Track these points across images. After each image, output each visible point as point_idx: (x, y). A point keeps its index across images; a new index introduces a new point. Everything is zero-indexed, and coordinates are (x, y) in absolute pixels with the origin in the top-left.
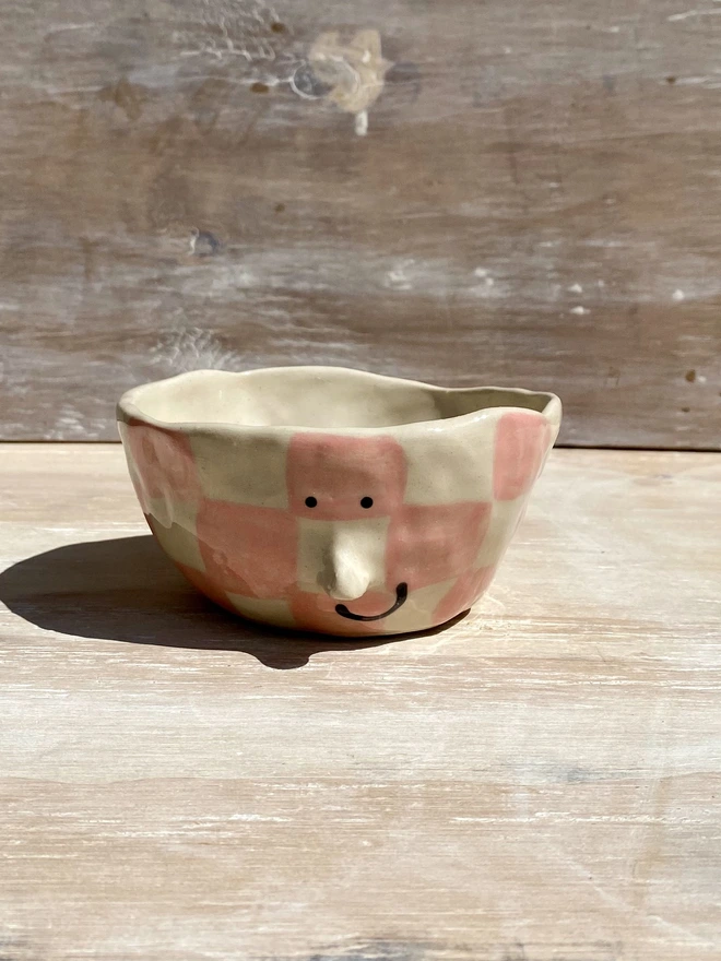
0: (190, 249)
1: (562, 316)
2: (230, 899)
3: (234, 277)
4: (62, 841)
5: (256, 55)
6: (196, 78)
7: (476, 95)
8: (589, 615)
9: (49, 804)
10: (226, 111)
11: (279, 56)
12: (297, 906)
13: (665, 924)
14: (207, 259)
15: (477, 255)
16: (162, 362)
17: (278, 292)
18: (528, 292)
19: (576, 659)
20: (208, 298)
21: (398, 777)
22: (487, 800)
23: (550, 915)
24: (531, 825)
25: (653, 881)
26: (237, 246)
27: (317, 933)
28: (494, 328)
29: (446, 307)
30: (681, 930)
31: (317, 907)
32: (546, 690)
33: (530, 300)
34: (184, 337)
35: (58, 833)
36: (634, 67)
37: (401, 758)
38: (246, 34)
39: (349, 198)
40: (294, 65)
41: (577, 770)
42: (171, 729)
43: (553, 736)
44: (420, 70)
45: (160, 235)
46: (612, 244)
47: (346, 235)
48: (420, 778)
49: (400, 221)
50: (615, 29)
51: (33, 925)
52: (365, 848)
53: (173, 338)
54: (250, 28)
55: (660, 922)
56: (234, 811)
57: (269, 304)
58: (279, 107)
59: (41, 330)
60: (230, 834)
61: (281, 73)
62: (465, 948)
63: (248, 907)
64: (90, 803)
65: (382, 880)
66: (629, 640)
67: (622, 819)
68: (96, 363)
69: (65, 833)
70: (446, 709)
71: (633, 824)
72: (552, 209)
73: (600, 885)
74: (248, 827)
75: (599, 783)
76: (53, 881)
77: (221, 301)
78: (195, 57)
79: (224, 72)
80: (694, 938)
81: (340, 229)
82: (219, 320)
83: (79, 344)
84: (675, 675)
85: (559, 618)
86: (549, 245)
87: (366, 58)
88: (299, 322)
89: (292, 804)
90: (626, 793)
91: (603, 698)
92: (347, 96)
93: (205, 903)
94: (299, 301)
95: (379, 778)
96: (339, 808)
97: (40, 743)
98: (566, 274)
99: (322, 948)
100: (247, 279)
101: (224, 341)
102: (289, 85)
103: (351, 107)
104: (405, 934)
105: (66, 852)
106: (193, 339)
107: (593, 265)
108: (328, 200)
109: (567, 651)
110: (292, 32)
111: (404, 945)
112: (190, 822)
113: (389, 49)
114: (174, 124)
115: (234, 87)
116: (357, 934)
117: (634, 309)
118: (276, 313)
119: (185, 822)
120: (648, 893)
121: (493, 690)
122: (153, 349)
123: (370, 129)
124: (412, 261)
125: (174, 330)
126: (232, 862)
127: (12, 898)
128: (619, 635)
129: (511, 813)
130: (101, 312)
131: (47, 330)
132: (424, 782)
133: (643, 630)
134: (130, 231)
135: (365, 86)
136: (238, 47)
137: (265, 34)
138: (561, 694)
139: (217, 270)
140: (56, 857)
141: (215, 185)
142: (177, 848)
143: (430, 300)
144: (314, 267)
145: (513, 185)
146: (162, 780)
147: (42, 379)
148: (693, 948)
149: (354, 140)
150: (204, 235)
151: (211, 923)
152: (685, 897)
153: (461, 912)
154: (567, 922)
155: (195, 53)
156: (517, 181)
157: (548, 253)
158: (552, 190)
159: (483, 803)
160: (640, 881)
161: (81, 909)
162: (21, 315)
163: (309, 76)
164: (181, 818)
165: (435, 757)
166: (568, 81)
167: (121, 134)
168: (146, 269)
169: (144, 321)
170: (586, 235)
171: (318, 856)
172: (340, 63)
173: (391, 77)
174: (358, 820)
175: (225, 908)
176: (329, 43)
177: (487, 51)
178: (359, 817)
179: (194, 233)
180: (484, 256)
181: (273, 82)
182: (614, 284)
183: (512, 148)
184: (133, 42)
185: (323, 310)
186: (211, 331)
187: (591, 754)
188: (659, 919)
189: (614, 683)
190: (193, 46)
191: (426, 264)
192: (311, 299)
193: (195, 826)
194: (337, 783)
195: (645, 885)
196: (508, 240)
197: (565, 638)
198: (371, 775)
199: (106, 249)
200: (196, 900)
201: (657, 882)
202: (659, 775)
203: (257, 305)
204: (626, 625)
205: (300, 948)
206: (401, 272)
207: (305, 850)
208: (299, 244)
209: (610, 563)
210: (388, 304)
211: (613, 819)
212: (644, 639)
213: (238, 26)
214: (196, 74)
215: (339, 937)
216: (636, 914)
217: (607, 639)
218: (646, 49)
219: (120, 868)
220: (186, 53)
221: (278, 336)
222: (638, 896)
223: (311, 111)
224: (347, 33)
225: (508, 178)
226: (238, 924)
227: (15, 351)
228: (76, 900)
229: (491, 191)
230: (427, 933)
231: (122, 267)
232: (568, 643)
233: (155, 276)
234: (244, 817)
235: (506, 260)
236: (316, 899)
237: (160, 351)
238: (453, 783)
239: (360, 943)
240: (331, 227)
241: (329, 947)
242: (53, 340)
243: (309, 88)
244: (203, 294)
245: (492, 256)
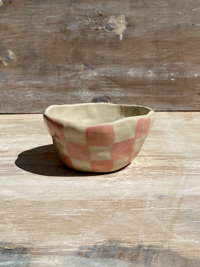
0: (82, 68)
1: (169, 81)
2: (78, 231)
3: (92, 74)
4: (41, 217)
5: (96, 22)
6: (82, 28)
7: (148, 29)
8: (170, 155)
9: (39, 207)
10: (89, 35)
11: (101, 22)
12: (92, 233)
13: (176, 235)
14: (86, 70)
15: (148, 67)
16: (77, 94)
17: (103, 77)
18: (161, 75)
19: (165, 167)
20: (87, 79)
21: (120, 199)
22: (140, 204)
23: (150, 234)
24: (149, 211)
25: (175, 224)
26: (93, 67)
27: (96, 239)
28: (153, 84)
29: (142, 79)
30: (180, 237)
31: (97, 232)
32: (157, 175)
33: (161, 77)
34: (81, 88)
35: (41, 215)
36: (185, 22)
37: (121, 193)
38: (93, 17)
39: (118, 55)
40: (105, 24)
41: (162, 196)
42: (69, 187)
43: (157, 187)
44: (134, 24)
45: (75, 65)
46: (180, 64)
47: (118, 63)
48: (125, 199)
49: (131, 60)
50: (180, 13)
51: (32, 239)
52: (110, 217)
53: (79, 88)
54: (94, 15)
55: (175, 235)
56: (81, 208)
57: (101, 80)
58: (102, 34)
59: (48, 87)
60: (80, 214)
61: (102, 26)
62: (130, 243)
63: (81, 233)
64: (49, 207)
65: (113, 225)
66: (178, 161)
67: (170, 208)
68: (61, 95)
69: (42, 215)
70: (133, 180)
71: (173, 209)
72: (166, 56)
73: (163, 226)
74: (84, 212)
75: (166, 199)
76: (38, 227)
77: (90, 80)
78: (81, 22)
79: (88, 26)
80: (183, 239)
81: (117, 62)
82: (90, 84)
83: (57, 90)
84: (188, 170)
85: (162, 156)
86: (165, 64)
87: (122, 21)
88: (108, 84)
89: (95, 206)
90: (172, 202)
91: (170, 177)
92: (117, 31)
93: (72, 232)
94: (108, 79)
95: (116, 199)
96: (105, 207)
97: (39, 192)
98: (169, 71)
99: (97, 243)
100: (95, 74)
101: (91, 89)
102: (104, 28)
103: (118, 33)
104: (116, 239)
105: (42, 220)
106: (84, 88)
107: (176, 69)
108: (114, 55)
109: (163, 165)
110: (104, 16)
111: (116, 242)
112: (71, 211)
113: (127, 19)
114: (77, 39)
115: (91, 29)
116: (105, 239)
117: (186, 79)
118: (103, 82)
119: (69, 211)
120: (174, 228)
121: (145, 175)
122: (74, 91)
123: (123, 38)
124: (134, 69)
125: (79, 87)
126: (79, 221)
127: (28, 232)
128: (176, 160)
129: (145, 207)
130: (62, 83)
131: (50, 87)
132: (126, 200)
133: (182, 159)
134: (68, 64)
135: (122, 28)
136: (92, 20)
137: (98, 17)
138: (161, 176)
139: (88, 72)
140: (39, 221)
141: (87, 52)
142: (67, 218)
143: (138, 78)
144: (111, 71)
145: (157, 51)
146: (66, 200)
147: (49, 99)
148: (182, 242)
149: (119, 41)
150: (85, 64)
151: (72, 237)
152: (182, 228)
153: (130, 233)
154: (154, 235)
155: (82, 22)
156: (158, 50)
157: (165, 66)
158: (166, 51)
159: (138, 205)
160: (172, 224)
161: (43, 234)
162: (44, 84)
163: (108, 26)
164: (69, 210)
165: (129, 193)
166: (169, 26)
167: (65, 41)
168: (72, 73)
169: (72, 85)
170: (174, 62)
171: (99, 220)
172: (115, 23)
173: (128, 26)
174: (109, 210)
175: (76, 233)
176: (113, 18)
177: (150, 19)
178: (110, 209)
179: (83, 64)
180: (150, 67)
181: (100, 28)
182: (181, 73)
183: (156, 42)
184: (67, 19)
185: (113, 81)
186: (88, 87)
187: (166, 191)
188: (175, 234)
189: (173, 173)
190: (81, 20)
191: (137, 69)
192: (110, 79)
193: (72, 212)
194: (106, 201)
195: (173, 225)
196: (156, 63)
197: (163, 161)
198: (114, 198)
199: (63, 68)
200: (70, 231)
201: (176, 224)
202: (180, 196)
203: (98, 80)
204: (178, 158)
205: (91, 243)
206: (131, 72)
207: (96, 218)
208: (108, 66)
209: (176, 141)
210: (128, 79)
211: (168, 208)
212: (182, 161)
213: (92, 15)
214: (82, 27)
215: (101, 240)
216: (170, 233)
217: (174, 161)
218: (187, 17)
219: (53, 223)
220: (80, 22)
221: (103, 87)
222: (171, 228)
223: (109, 35)
224: (117, 16)
225: (155, 49)
226: (78, 237)
227: (43, 92)
228: (43, 232)
229: (152, 52)
230: (121, 239)
231: (67, 72)
232: (164, 162)
233: (74, 74)
234: (83, 210)
235: (155, 68)
236: (97, 230)
237: (76, 92)
238: (132, 200)
239: (106, 242)
240: (115, 62)
241: (98, 243)
242: (51, 89)
243: (109, 29)
244: (85, 78)
245: (152, 67)
